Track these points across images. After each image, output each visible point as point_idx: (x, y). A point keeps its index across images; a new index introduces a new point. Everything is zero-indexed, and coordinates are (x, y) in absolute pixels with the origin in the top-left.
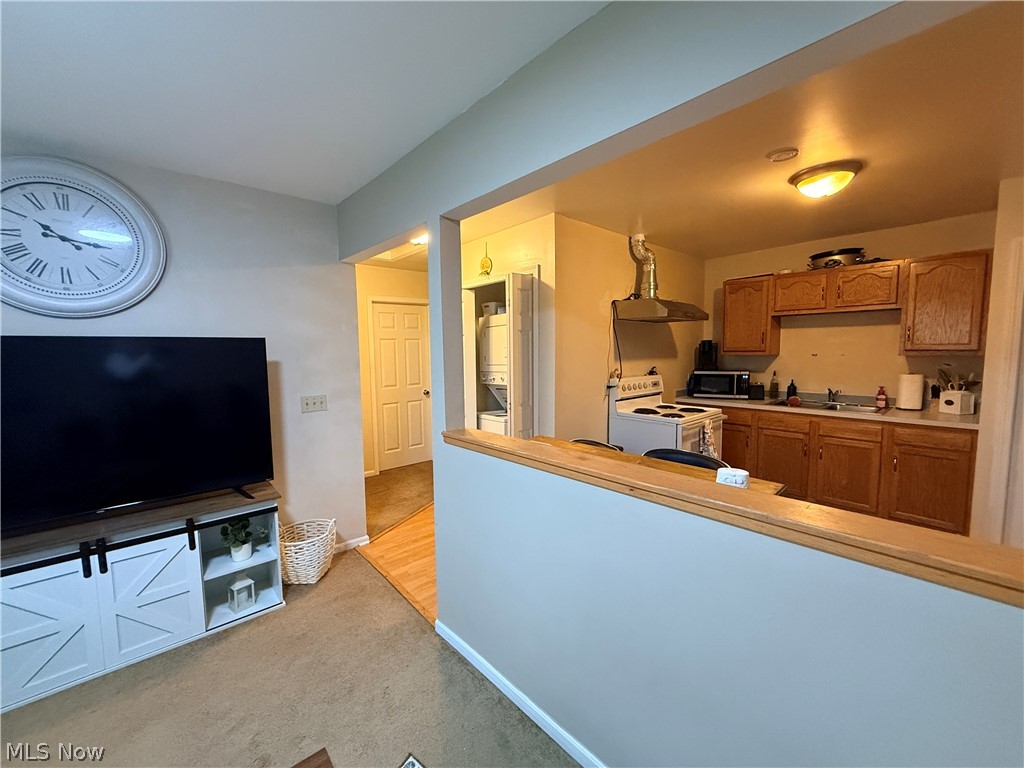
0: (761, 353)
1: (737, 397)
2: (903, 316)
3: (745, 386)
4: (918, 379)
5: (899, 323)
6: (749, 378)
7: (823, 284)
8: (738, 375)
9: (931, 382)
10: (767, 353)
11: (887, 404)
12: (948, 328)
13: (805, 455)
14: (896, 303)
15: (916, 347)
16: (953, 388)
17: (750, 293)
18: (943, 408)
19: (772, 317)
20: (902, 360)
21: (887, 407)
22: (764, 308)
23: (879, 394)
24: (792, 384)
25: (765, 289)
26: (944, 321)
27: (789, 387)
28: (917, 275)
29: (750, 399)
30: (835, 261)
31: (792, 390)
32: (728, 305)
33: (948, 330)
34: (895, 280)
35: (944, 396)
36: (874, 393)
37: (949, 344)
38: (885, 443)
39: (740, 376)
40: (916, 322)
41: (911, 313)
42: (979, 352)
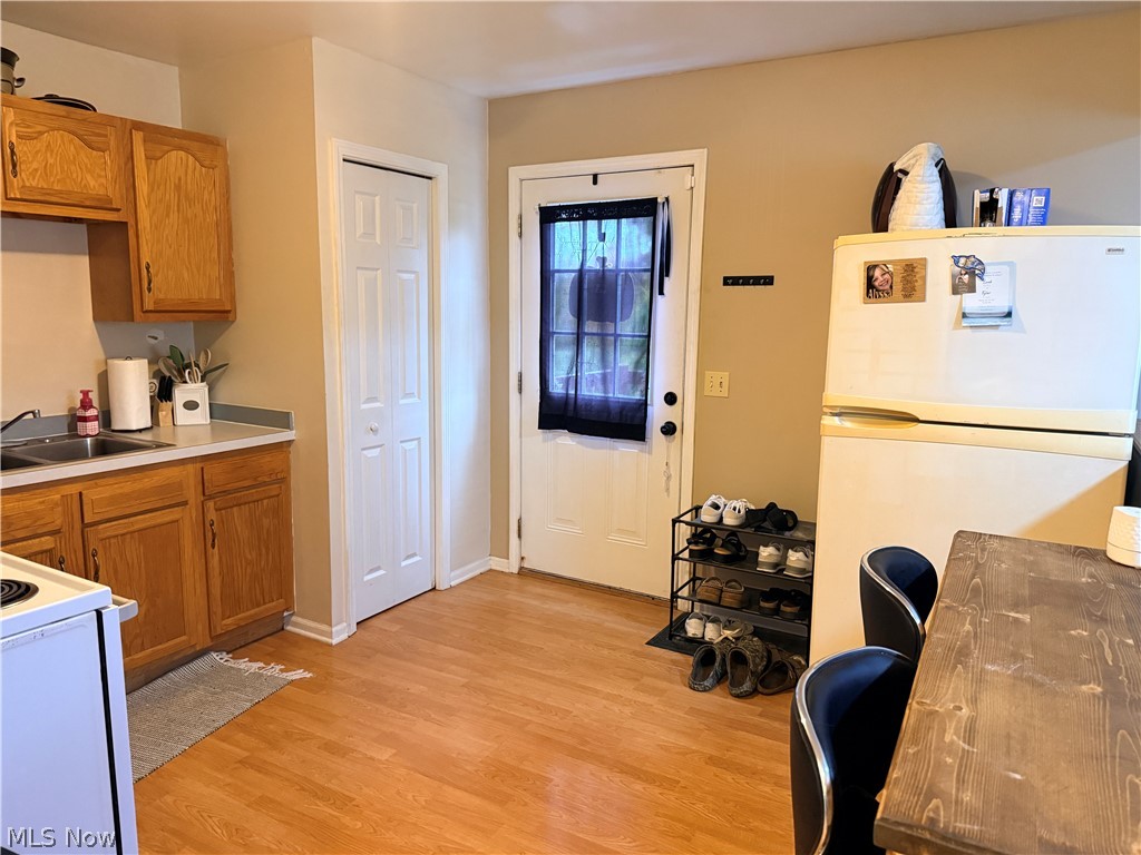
2: (134, 239)
4: (141, 365)
14: (118, 210)
15: (159, 305)
16: (192, 378)
23: (84, 407)
28: (146, 158)
35: (180, 394)
38: (191, 502)
41: (146, 235)
42: (231, 315)
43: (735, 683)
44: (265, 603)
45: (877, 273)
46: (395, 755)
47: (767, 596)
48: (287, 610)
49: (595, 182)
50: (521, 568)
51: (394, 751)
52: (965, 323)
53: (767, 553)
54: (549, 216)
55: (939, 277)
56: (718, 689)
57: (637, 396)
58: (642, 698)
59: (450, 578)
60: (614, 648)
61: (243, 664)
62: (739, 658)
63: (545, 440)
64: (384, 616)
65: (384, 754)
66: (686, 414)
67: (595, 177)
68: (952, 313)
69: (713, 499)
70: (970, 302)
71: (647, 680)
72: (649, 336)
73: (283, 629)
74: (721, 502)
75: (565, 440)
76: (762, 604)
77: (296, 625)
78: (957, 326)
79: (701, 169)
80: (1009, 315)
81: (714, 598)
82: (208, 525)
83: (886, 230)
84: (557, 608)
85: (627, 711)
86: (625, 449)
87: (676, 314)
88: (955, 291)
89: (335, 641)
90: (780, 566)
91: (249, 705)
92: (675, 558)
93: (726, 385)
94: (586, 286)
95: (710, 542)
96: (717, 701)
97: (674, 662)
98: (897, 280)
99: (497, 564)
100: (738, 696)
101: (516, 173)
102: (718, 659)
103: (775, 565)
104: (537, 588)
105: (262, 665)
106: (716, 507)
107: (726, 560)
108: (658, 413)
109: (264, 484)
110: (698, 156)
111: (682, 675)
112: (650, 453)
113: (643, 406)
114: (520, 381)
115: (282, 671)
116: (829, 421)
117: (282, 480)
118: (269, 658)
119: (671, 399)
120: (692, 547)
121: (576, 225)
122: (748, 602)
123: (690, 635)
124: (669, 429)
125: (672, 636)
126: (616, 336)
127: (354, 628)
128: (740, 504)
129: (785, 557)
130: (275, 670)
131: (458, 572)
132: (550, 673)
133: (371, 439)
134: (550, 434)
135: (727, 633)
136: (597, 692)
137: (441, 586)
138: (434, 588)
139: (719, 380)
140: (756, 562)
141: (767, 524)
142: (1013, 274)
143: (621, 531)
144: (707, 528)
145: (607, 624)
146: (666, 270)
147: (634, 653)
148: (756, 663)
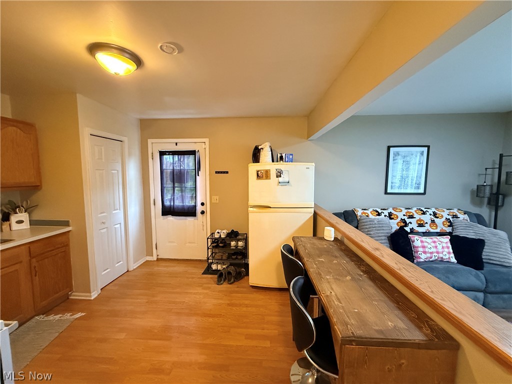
16: (20, 212)
18: (15, 227)
35: (14, 218)
42: (39, 187)
43: (229, 280)
44: (60, 291)
45: (259, 173)
46: (126, 335)
47: (234, 254)
48: (70, 291)
49: (176, 145)
50: (157, 258)
51: (126, 334)
52: (280, 184)
53: (233, 243)
54: (162, 154)
55: (273, 174)
56: (224, 283)
57: (193, 204)
58: (205, 291)
59: (133, 266)
60: (193, 278)
61: (51, 317)
62: (229, 273)
63: (163, 219)
64: (111, 284)
65: (122, 336)
66: (208, 208)
67: (176, 144)
68: (277, 182)
69: (217, 231)
70: (280, 179)
71: (205, 285)
72: (196, 187)
73: (68, 298)
74: (220, 231)
75: (170, 218)
76: (233, 257)
77: (74, 296)
78: (278, 185)
79: (207, 143)
80: (289, 182)
81: (220, 258)
82: (33, 268)
83: (259, 162)
84: (172, 269)
85: (201, 296)
86: (190, 219)
87: (202, 181)
88: (277, 177)
89: (92, 298)
90: (236, 246)
91: (57, 334)
92: (208, 248)
93: (218, 200)
94: (175, 173)
95: (217, 242)
96: (225, 286)
97: (211, 278)
98: (264, 174)
99: (149, 258)
100: (230, 284)
101: (150, 141)
102: (224, 275)
103: (235, 246)
104: (164, 264)
105: (61, 315)
106: (218, 233)
107: (223, 247)
108: (199, 208)
109: (59, 248)
110: (206, 140)
111: (214, 281)
112: (197, 220)
113: (195, 206)
114: (154, 202)
115: (70, 315)
116: (250, 209)
117: (67, 245)
118: (64, 311)
119: (203, 204)
120: (213, 245)
121: (171, 156)
122: (229, 257)
123: (214, 269)
124: (203, 213)
125: (209, 271)
126: (185, 187)
127: (100, 292)
128: (225, 231)
129: (237, 244)
130: (68, 316)
131: (136, 264)
132: (175, 291)
133: (104, 226)
134: (165, 217)
135: (224, 266)
136: (191, 293)
137: (131, 269)
138: (128, 271)
139: (216, 198)
140: (231, 246)
141: (233, 236)
142: (288, 173)
143: (189, 242)
144: (216, 239)
145: (189, 271)
146: (199, 169)
147: (199, 278)
148: (234, 274)
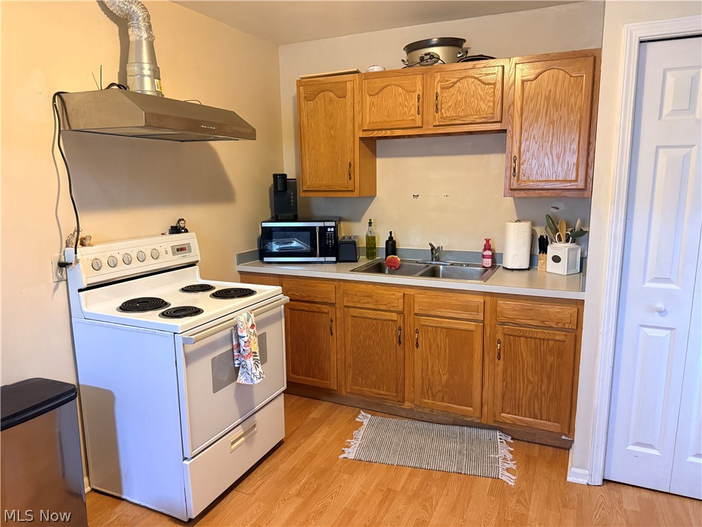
0: (348, 195)
1: (322, 259)
2: (509, 140)
3: (331, 242)
4: (525, 227)
5: (503, 151)
6: (336, 232)
7: (419, 91)
8: (320, 227)
9: (540, 232)
10: (356, 194)
11: (494, 262)
12: (555, 157)
13: (400, 342)
14: (500, 122)
15: (523, 186)
16: (560, 240)
17: (331, 100)
18: (551, 267)
19: (361, 138)
20: (510, 201)
21: (494, 267)
22: (349, 126)
23: (485, 249)
24: (391, 238)
25: (349, 95)
26: (551, 147)
27: (387, 242)
28: (523, 82)
29: (338, 261)
30: (432, 56)
31: (391, 246)
32: (305, 119)
33: (556, 160)
34: (499, 86)
35: (552, 249)
36: (479, 247)
37: (556, 181)
38: (487, 322)
39: (323, 229)
40: (522, 150)
41: (516, 137)
42: (586, 193)
44: (541, 419)
48: (567, 435)
61: (504, 450)
73: (568, 449)
89: (570, 479)
91: (454, 470)
105: (510, 458)
109: (552, 328)
115: (509, 469)
127: (600, 482)
130: (507, 466)
